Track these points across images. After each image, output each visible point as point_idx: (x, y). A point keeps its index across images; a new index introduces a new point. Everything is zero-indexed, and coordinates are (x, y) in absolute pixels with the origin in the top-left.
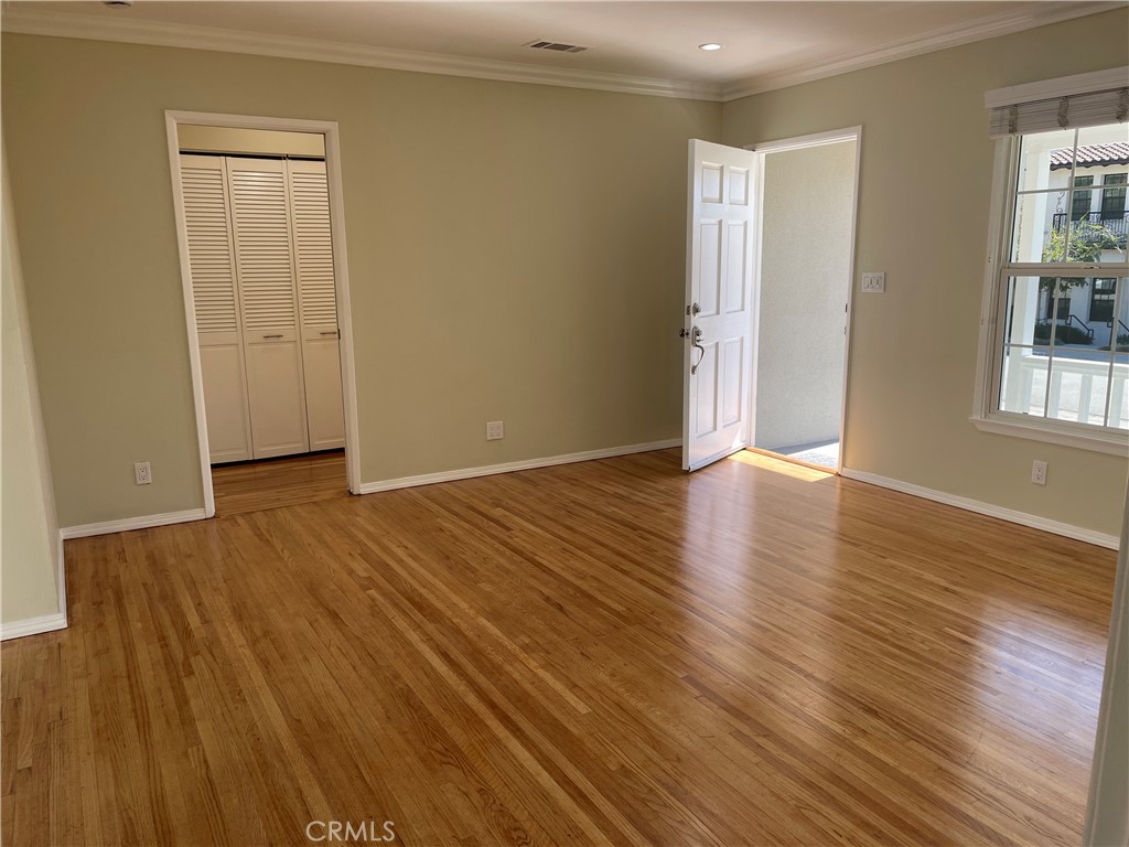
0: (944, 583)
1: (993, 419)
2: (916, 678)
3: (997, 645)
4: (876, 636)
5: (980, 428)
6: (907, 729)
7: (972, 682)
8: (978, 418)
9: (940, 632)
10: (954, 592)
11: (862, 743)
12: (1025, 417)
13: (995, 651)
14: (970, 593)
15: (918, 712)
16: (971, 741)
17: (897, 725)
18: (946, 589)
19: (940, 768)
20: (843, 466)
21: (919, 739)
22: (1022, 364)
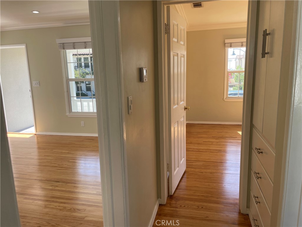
0: (67, 152)
1: (71, 114)
2: (66, 172)
3: (81, 160)
4: (54, 167)
5: (69, 116)
6: (66, 182)
7: (77, 169)
8: (68, 114)
9: (69, 162)
10: (70, 153)
11: (57, 188)
12: (78, 112)
13: (81, 162)
14: (73, 152)
15: (68, 178)
16: (80, 179)
17: (64, 182)
18: (68, 153)
19: (75, 186)
20: (36, 132)
21: (69, 183)
22: (75, 101)
